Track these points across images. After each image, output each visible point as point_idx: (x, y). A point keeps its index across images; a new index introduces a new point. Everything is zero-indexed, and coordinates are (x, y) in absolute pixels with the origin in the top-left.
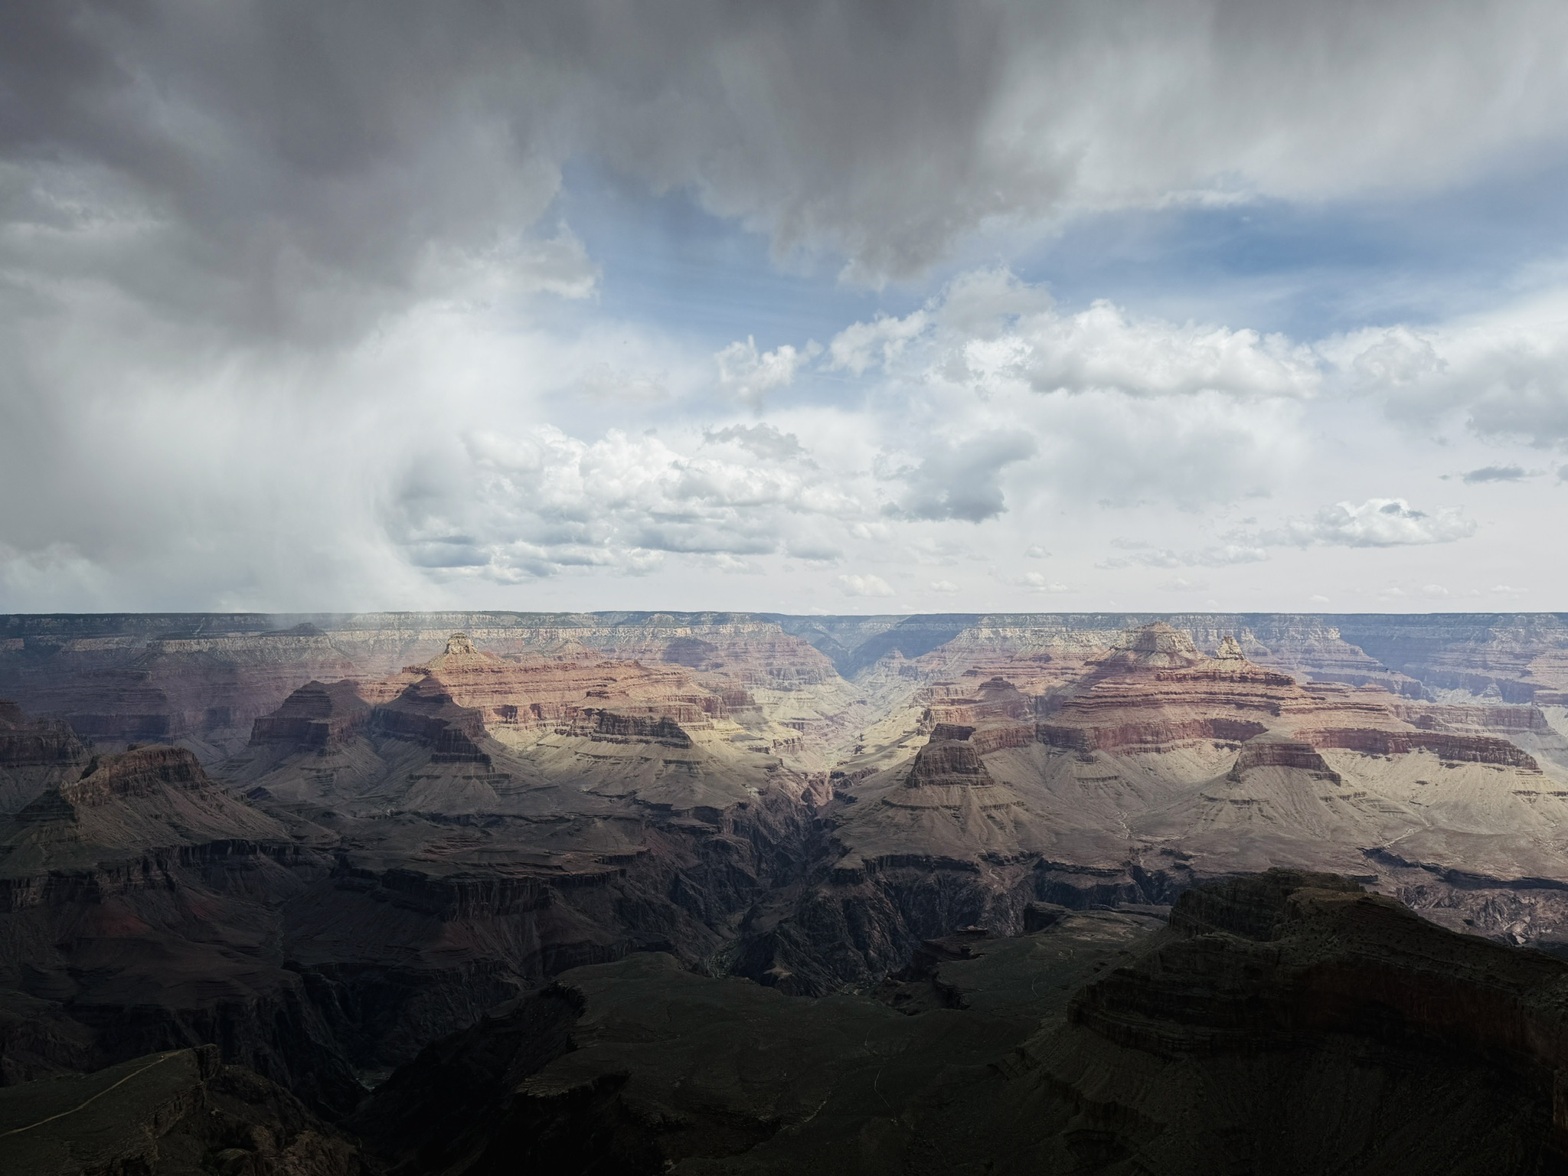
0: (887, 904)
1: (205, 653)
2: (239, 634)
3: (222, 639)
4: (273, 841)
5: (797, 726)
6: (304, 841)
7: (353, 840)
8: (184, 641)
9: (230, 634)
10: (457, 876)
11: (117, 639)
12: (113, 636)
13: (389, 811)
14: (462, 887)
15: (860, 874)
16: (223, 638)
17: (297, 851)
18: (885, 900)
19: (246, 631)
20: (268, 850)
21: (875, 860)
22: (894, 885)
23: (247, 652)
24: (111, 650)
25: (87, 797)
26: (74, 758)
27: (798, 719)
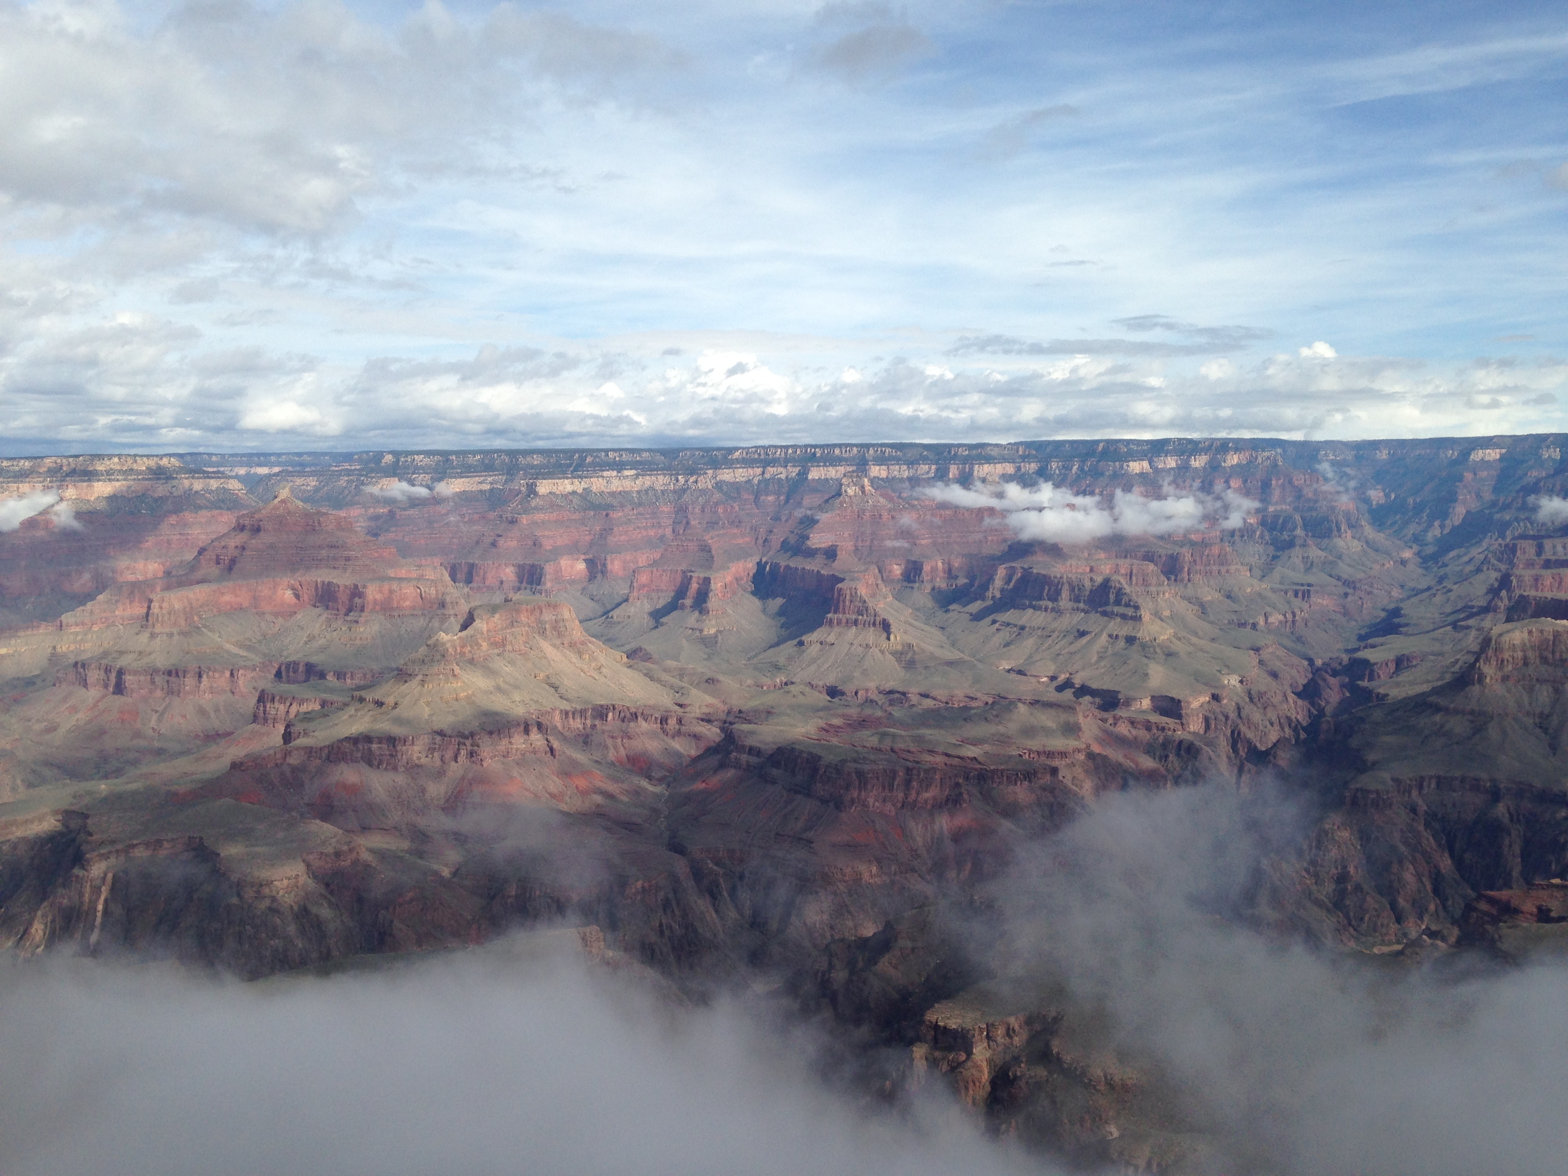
0: (1428, 839)
1: (580, 495)
2: (615, 473)
3: (596, 479)
4: (653, 707)
5: (1300, 595)
6: (688, 710)
7: (740, 711)
8: (557, 481)
9: (605, 474)
10: (855, 761)
11: (490, 479)
12: (486, 476)
13: (778, 681)
14: (860, 774)
15: (1388, 798)
16: (598, 477)
17: (680, 721)
18: (1425, 833)
19: (622, 469)
20: (649, 718)
21: (1411, 780)
22: (1440, 816)
23: (622, 493)
24: (485, 491)
25: (467, 651)
26: (453, 608)
27: (1302, 585)
